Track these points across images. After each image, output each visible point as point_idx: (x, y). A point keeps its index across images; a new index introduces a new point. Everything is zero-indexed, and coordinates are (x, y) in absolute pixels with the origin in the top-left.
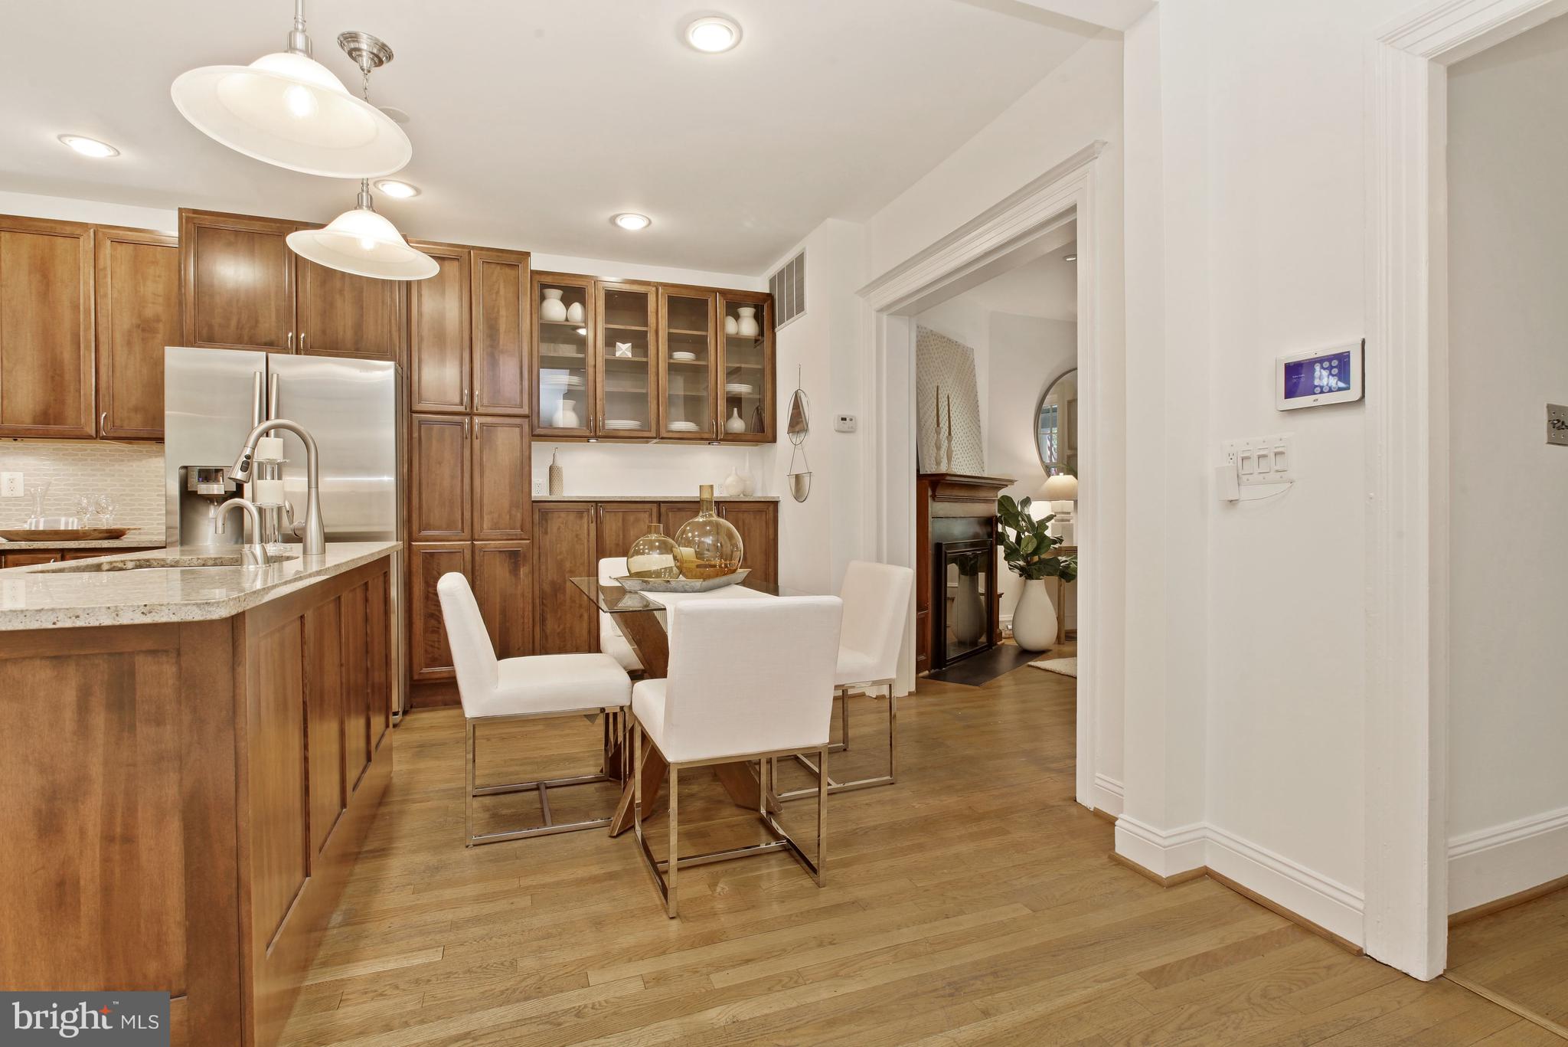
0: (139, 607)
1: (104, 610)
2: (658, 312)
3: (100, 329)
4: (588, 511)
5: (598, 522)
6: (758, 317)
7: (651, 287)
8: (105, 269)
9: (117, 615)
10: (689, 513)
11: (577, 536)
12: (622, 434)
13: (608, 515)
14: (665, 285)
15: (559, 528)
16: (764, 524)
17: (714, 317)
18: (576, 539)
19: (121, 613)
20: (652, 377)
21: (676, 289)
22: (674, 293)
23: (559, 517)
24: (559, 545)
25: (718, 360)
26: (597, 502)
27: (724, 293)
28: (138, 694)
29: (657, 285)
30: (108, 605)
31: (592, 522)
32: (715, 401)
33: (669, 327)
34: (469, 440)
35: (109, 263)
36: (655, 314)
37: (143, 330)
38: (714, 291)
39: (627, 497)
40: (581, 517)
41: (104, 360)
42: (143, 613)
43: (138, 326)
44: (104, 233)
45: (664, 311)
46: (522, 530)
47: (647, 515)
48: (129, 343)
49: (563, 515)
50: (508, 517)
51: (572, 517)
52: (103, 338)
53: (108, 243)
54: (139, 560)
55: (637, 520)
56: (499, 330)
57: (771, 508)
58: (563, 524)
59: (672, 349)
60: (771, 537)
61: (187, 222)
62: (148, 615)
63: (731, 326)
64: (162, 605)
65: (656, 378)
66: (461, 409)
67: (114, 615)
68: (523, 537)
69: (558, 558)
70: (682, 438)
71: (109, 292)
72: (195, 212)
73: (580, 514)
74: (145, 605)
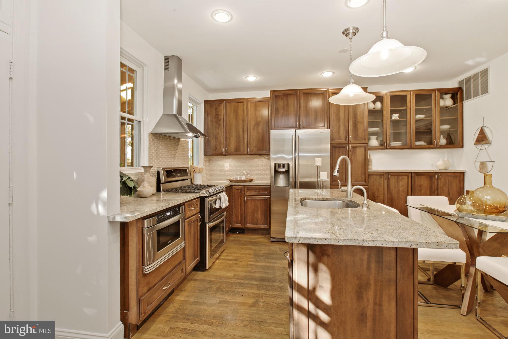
0: (435, 243)
1: (425, 243)
2: (411, 101)
3: (248, 125)
4: (384, 175)
5: (388, 179)
6: (453, 98)
7: (408, 92)
8: (249, 110)
9: (429, 245)
10: (424, 176)
11: (380, 184)
12: (396, 147)
13: (391, 177)
14: (413, 91)
15: (373, 181)
16: (458, 181)
17: (435, 100)
18: (379, 185)
19: (430, 244)
20: (408, 126)
21: (419, 92)
22: (417, 93)
23: (373, 177)
24: (373, 187)
25: (437, 117)
26: (387, 172)
27: (439, 90)
28: (384, 259)
29: (410, 91)
30: (426, 242)
31: (385, 179)
32: (435, 133)
33: (416, 106)
34: (348, 152)
35: (250, 108)
36: (410, 103)
37: (257, 125)
38: (435, 90)
39: (399, 170)
40: (381, 177)
41: (249, 134)
42: (437, 245)
43: (256, 124)
44: (249, 100)
45: (413, 101)
46: (365, 182)
47: (406, 177)
48: (254, 129)
49: (375, 176)
50: (360, 178)
51: (378, 177)
52: (248, 128)
53: (250, 102)
54: (304, 198)
55: (402, 179)
56: (357, 115)
57: (462, 175)
58: (374, 180)
59: (416, 114)
60: (462, 186)
61: (272, 94)
62: (438, 246)
63: (442, 103)
64: (443, 243)
65: (410, 126)
66: (346, 142)
67: (428, 245)
68: (366, 185)
69: (373, 191)
70: (421, 147)
71: (250, 116)
72: (274, 91)
73: (381, 176)
74: (438, 243)
